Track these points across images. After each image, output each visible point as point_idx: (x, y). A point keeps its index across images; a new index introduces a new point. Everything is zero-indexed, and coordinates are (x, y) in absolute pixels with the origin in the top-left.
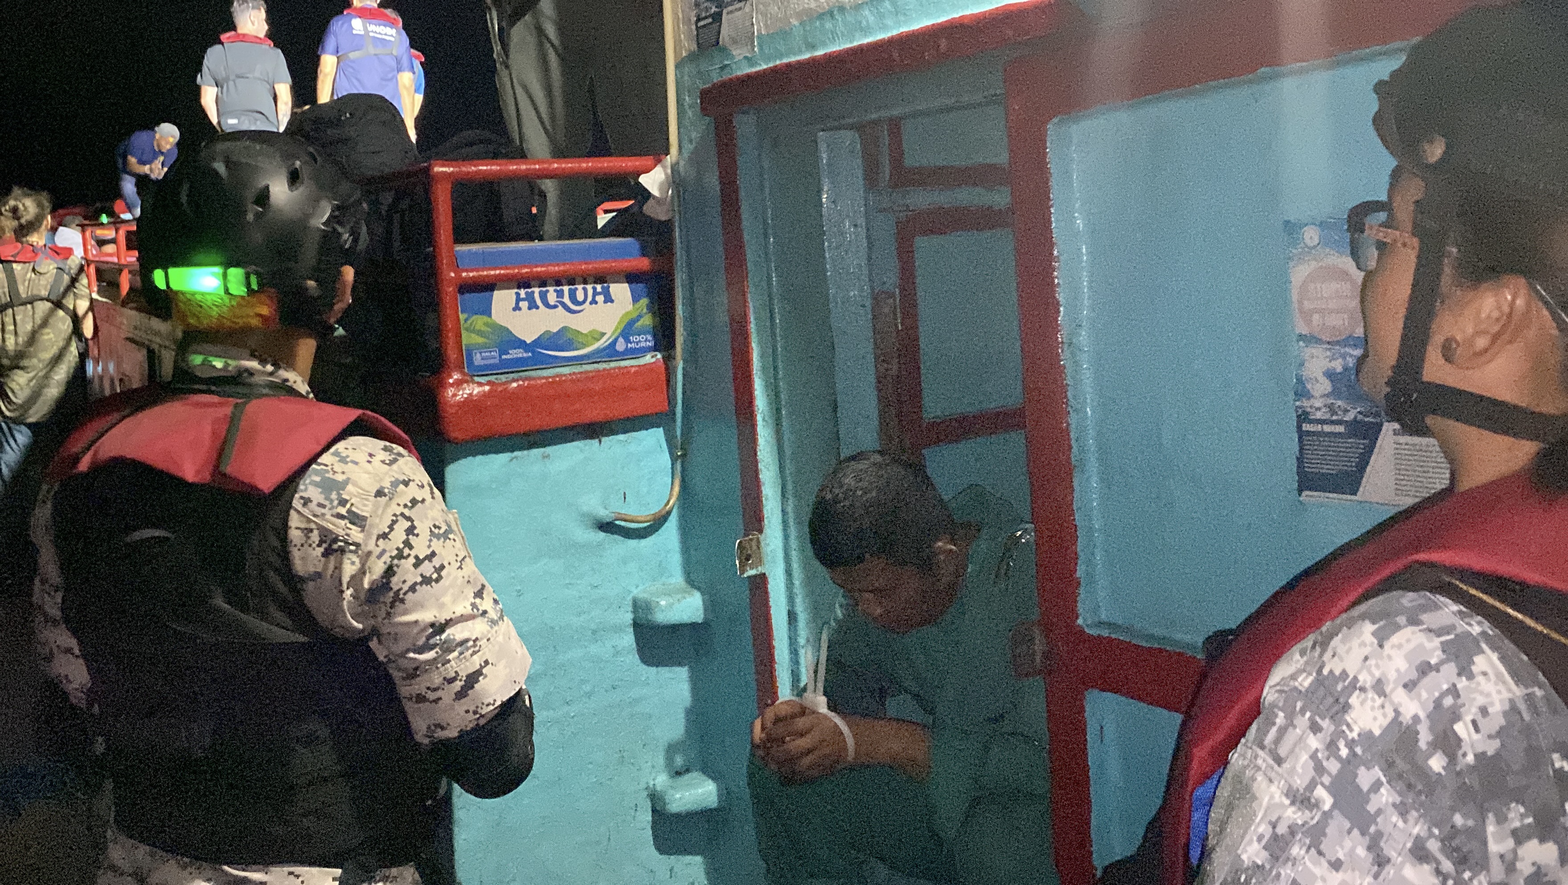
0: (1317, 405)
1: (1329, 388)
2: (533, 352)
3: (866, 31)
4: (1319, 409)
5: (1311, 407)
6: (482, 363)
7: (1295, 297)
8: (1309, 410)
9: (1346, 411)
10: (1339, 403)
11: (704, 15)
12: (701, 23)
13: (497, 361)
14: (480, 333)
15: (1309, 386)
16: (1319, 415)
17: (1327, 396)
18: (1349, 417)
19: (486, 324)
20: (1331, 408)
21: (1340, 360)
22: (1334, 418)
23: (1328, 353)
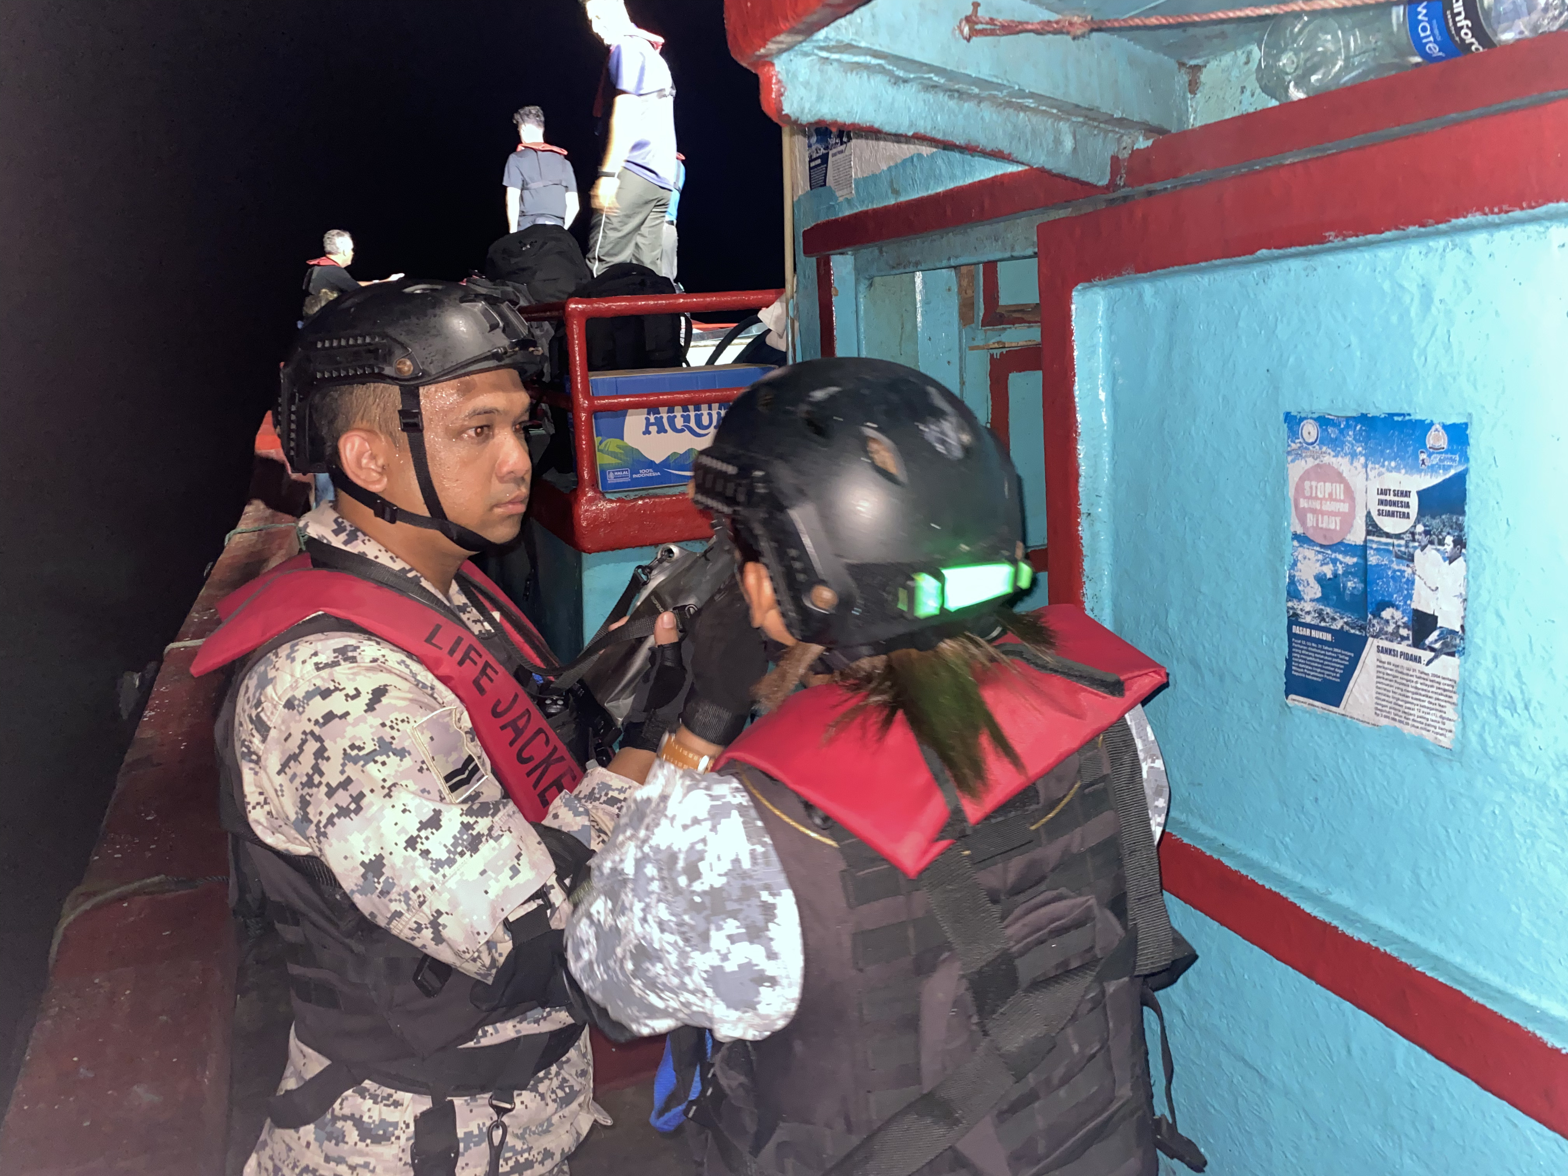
0: (1307, 607)
1: (1319, 595)
2: (662, 472)
3: (938, 179)
4: (1308, 613)
5: (1302, 610)
6: (615, 481)
7: (1291, 493)
8: (1299, 612)
9: (1334, 619)
10: (1328, 610)
11: (814, 156)
12: (813, 164)
13: (628, 480)
14: (614, 455)
15: (1300, 588)
16: (1308, 619)
17: (1317, 600)
18: (1337, 626)
19: (619, 447)
20: (1320, 613)
21: (1331, 565)
22: (1323, 624)
23: (1320, 557)
